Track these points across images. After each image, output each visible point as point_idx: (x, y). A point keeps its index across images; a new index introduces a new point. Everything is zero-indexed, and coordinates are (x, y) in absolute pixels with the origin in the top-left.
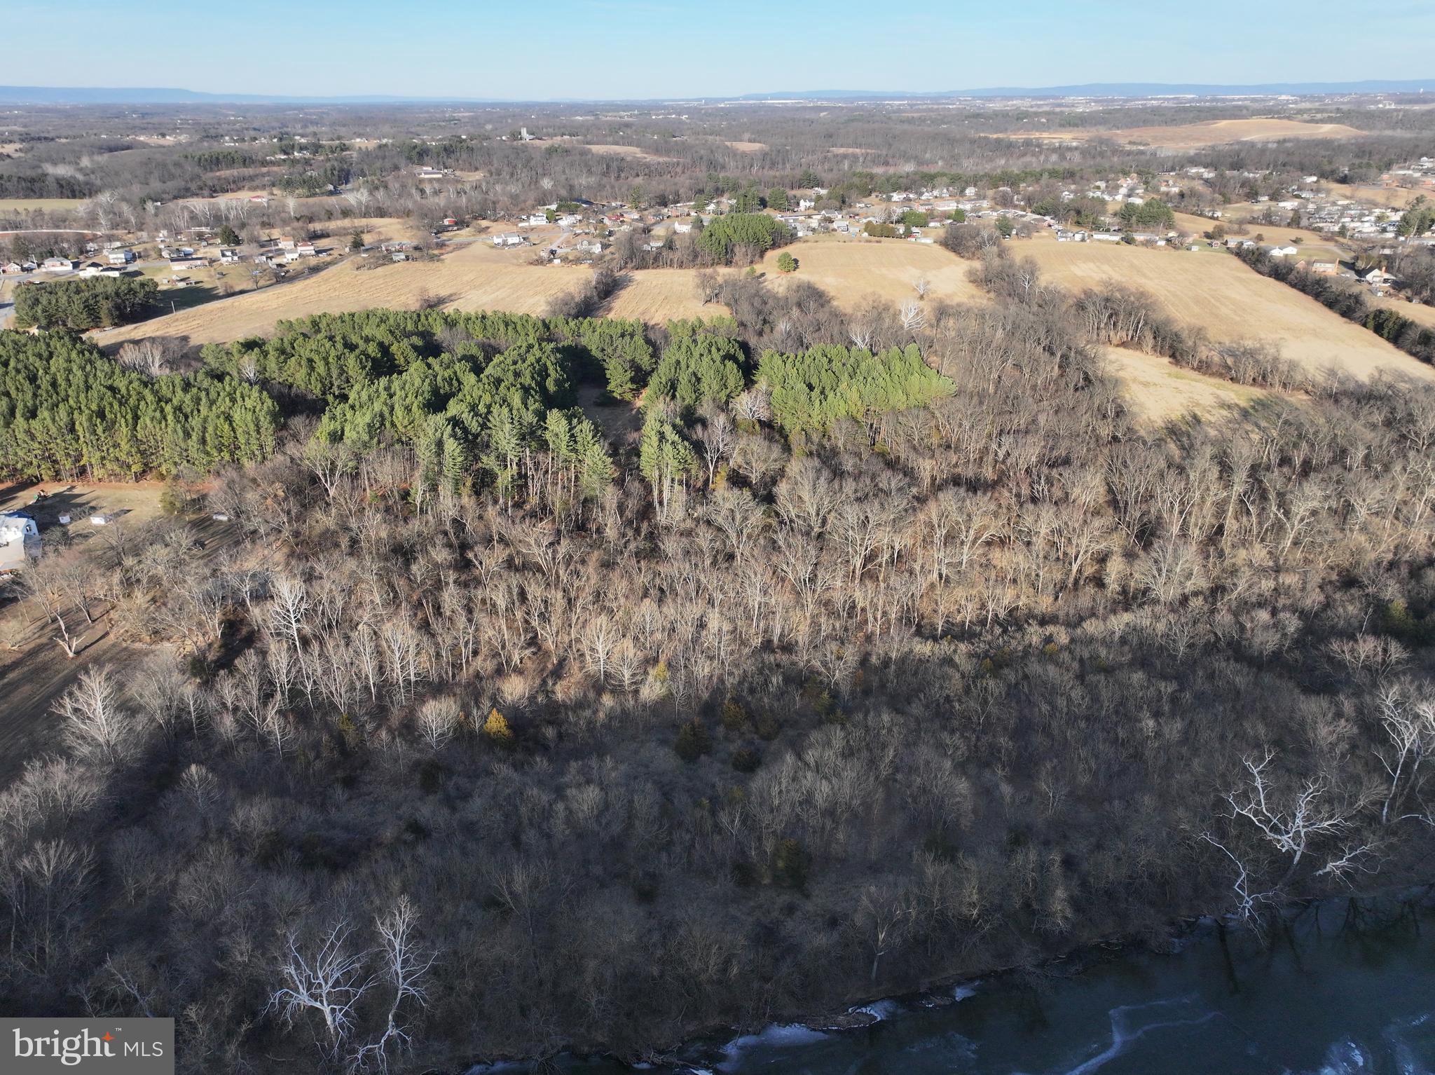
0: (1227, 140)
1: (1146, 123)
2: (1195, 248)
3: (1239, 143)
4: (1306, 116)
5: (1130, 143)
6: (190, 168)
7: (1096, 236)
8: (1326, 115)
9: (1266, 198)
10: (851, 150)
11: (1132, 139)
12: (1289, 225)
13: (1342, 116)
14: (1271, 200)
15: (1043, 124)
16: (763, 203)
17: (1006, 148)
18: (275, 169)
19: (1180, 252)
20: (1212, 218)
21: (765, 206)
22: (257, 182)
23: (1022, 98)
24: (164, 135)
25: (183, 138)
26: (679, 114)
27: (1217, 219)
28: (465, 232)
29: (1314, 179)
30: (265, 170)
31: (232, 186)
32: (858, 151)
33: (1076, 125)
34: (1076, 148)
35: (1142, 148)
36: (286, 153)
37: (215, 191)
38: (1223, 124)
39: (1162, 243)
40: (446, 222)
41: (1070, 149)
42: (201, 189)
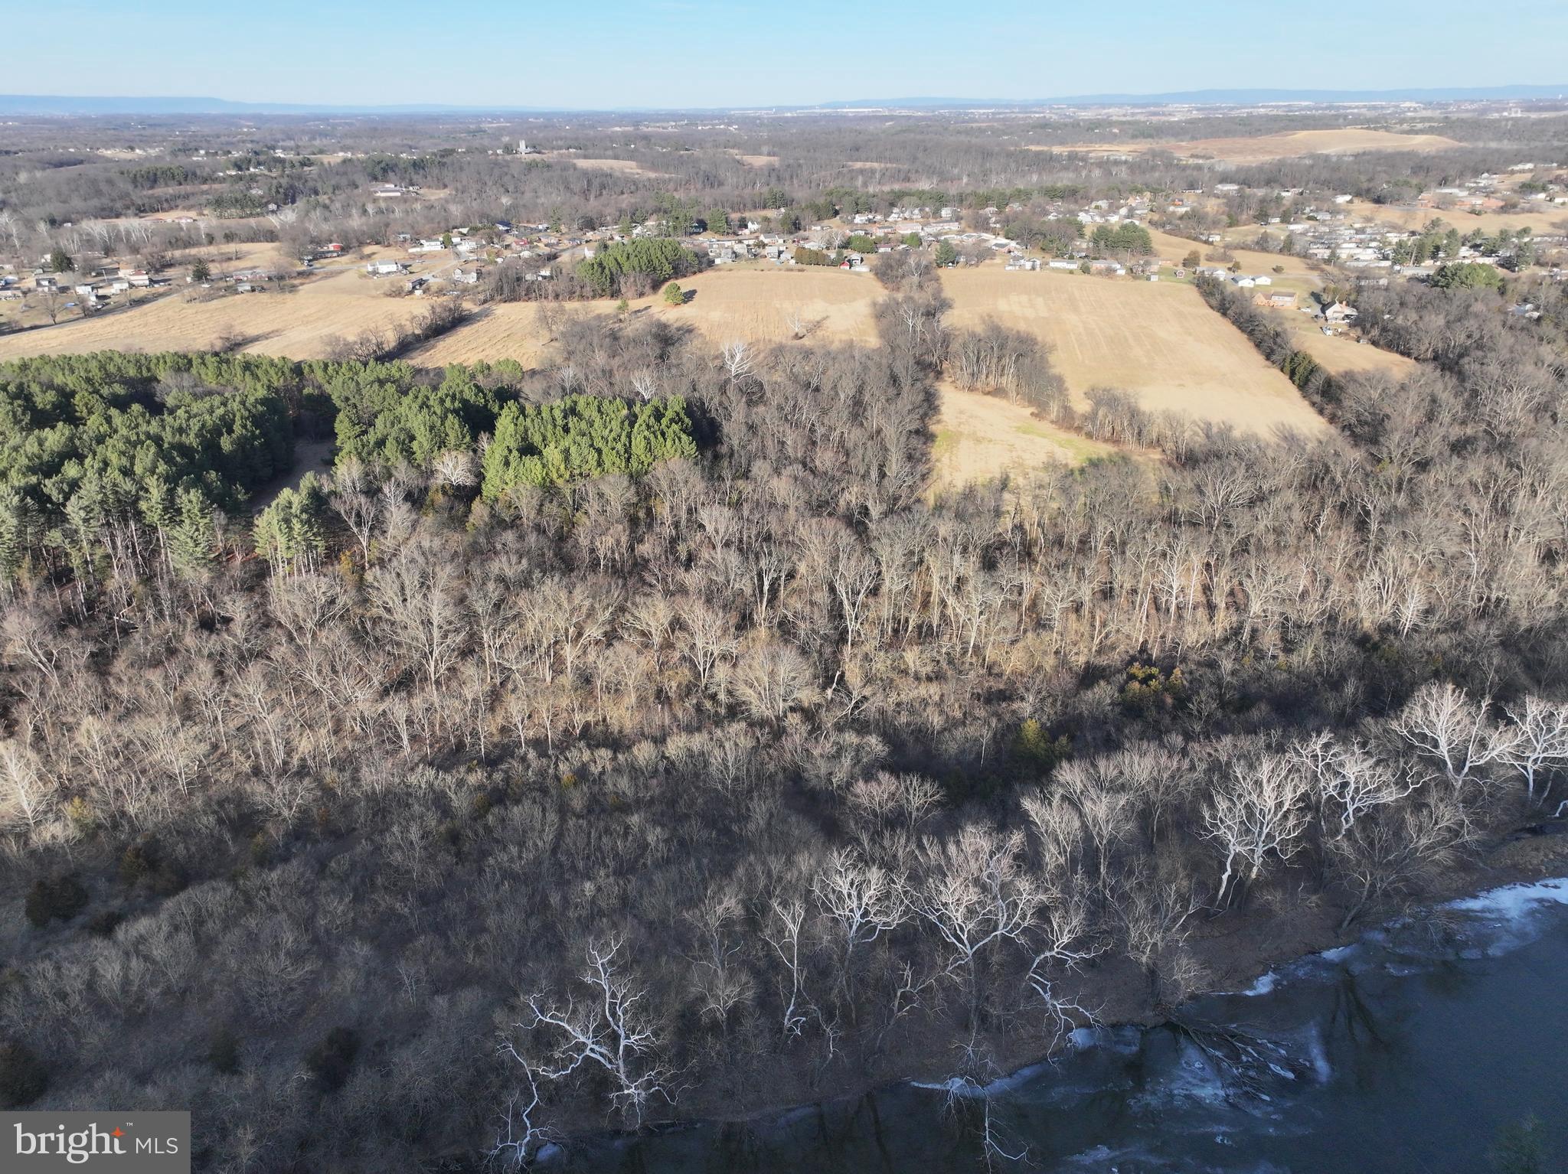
0: (1303, 152)
1: (1227, 133)
2: (1154, 278)
3: (1312, 156)
4: (1405, 126)
5: (1192, 156)
6: (125, 186)
7: (1053, 264)
8: (1427, 125)
9: (1277, 220)
10: (868, 165)
11: (1194, 152)
12: (1281, 251)
13: (1447, 126)
14: (1282, 222)
15: (1115, 135)
16: (703, 226)
17: (1045, 162)
18: (216, 186)
19: (1138, 282)
20: (1206, 242)
21: (705, 229)
22: (192, 201)
23: (1121, 105)
24: (132, 149)
25: (153, 152)
26: (730, 124)
27: (1211, 243)
28: (345, 259)
29: (1348, 198)
30: (205, 187)
31: (165, 205)
32: (876, 165)
33: (1151, 136)
34: (1126, 162)
35: (1201, 161)
36: (240, 168)
37: (144, 211)
38: (1302, 135)
39: (1122, 272)
40: (331, 247)
41: (1117, 163)
42: (128, 208)
